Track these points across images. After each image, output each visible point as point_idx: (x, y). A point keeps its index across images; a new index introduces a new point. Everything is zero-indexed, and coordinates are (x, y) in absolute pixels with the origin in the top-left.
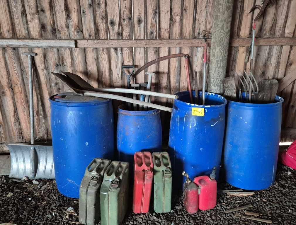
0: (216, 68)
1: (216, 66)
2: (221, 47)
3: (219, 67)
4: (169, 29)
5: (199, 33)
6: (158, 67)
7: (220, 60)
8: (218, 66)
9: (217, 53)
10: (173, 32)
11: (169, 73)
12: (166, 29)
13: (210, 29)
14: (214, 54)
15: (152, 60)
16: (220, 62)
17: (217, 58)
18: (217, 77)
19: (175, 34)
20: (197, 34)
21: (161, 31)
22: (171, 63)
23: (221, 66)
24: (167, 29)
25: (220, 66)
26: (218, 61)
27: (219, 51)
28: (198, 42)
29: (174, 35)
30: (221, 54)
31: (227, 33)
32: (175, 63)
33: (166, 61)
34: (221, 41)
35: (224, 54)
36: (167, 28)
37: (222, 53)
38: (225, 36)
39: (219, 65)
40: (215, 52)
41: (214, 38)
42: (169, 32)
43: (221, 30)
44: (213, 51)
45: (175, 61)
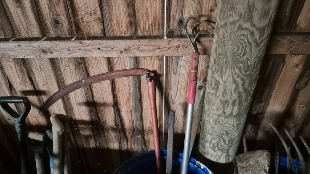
0: (219, 116)
1: (221, 111)
2: (237, 71)
3: (227, 115)
4: (99, 13)
5: (181, 22)
6: (90, 94)
7: (231, 101)
8: (224, 113)
9: (225, 83)
10: (111, 20)
11: (116, 105)
12: (93, 12)
13: (211, 10)
14: (217, 83)
15: (74, 81)
16: (230, 106)
17: (224, 95)
18: (220, 135)
19: (118, 23)
20: (176, 23)
21: (80, 17)
22: (117, 86)
23: (234, 113)
24: (95, 13)
25: (231, 114)
26: (227, 102)
27: (230, 79)
28: (176, 44)
29: (116, 27)
30: (237, 88)
31: (262, 31)
32: (127, 88)
33: (107, 84)
34: (238, 55)
35: (244, 88)
36: (93, 8)
37: (240, 85)
38: (255, 41)
39: (228, 111)
40: (219, 79)
41: (218, 42)
42: (102, 20)
43: (241, 22)
44: (216, 75)
45: (127, 84)
